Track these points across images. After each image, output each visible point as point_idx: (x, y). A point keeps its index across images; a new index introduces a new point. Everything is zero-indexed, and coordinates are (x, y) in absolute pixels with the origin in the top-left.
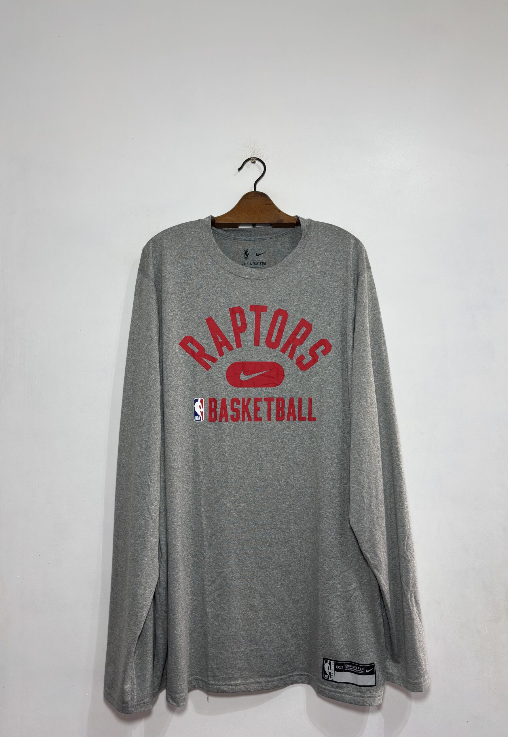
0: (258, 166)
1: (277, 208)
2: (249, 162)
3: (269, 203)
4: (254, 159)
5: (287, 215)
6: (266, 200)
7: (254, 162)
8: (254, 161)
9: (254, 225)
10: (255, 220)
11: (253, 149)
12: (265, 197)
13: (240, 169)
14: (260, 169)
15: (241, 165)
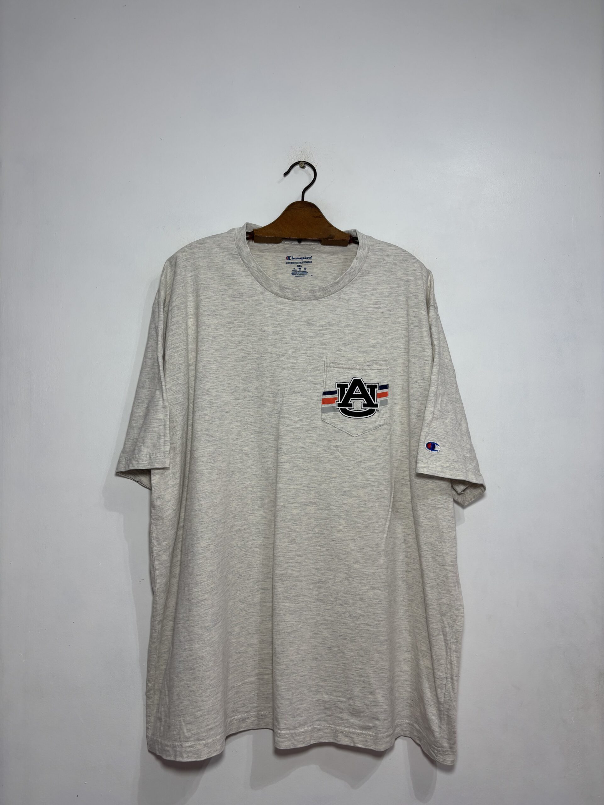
0: (308, 172)
1: (328, 223)
2: (298, 167)
3: (319, 215)
4: (303, 163)
5: (339, 231)
6: (315, 212)
7: (303, 167)
9: (300, 241)
10: (301, 235)
11: (303, 152)
12: (314, 208)
13: (286, 174)
14: (310, 175)
15: (287, 170)
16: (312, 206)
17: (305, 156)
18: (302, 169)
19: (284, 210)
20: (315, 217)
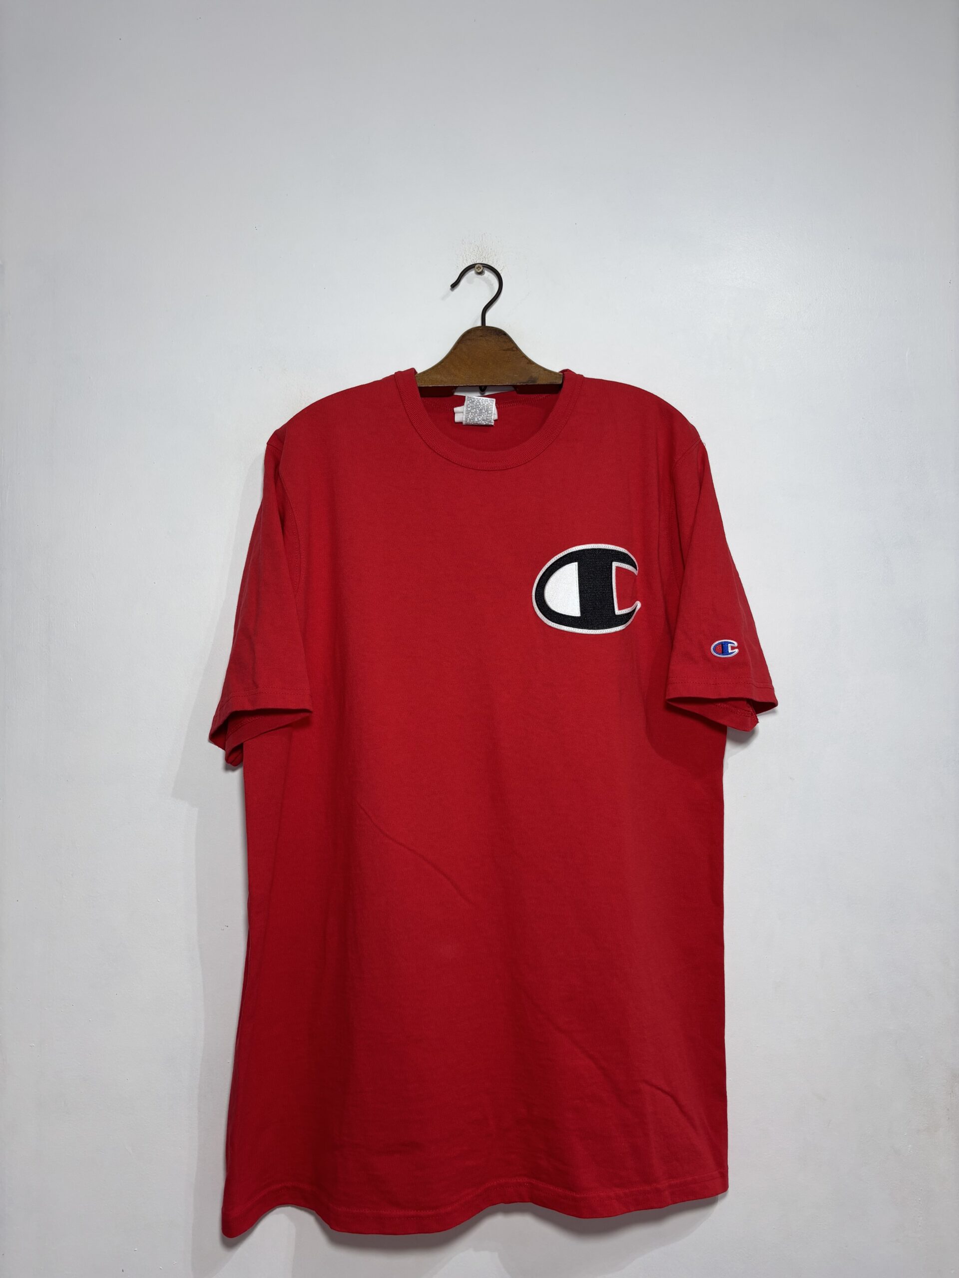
0: (487, 281)
1: (525, 357)
2: (472, 273)
3: (510, 347)
4: (481, 266)
5: (545, 370)
6: (505, 342)
7: (481, 273)
8: (480, 270)
9: (483, 389)
10: (484, 380)
11: (480, 249)
12: (503, 336)
13: (454, 286)
14: (491, 285)
15: (457, 278)
16: (499, 334)
17: (484, 255)
18: (480, 276)
19: (455, 342)
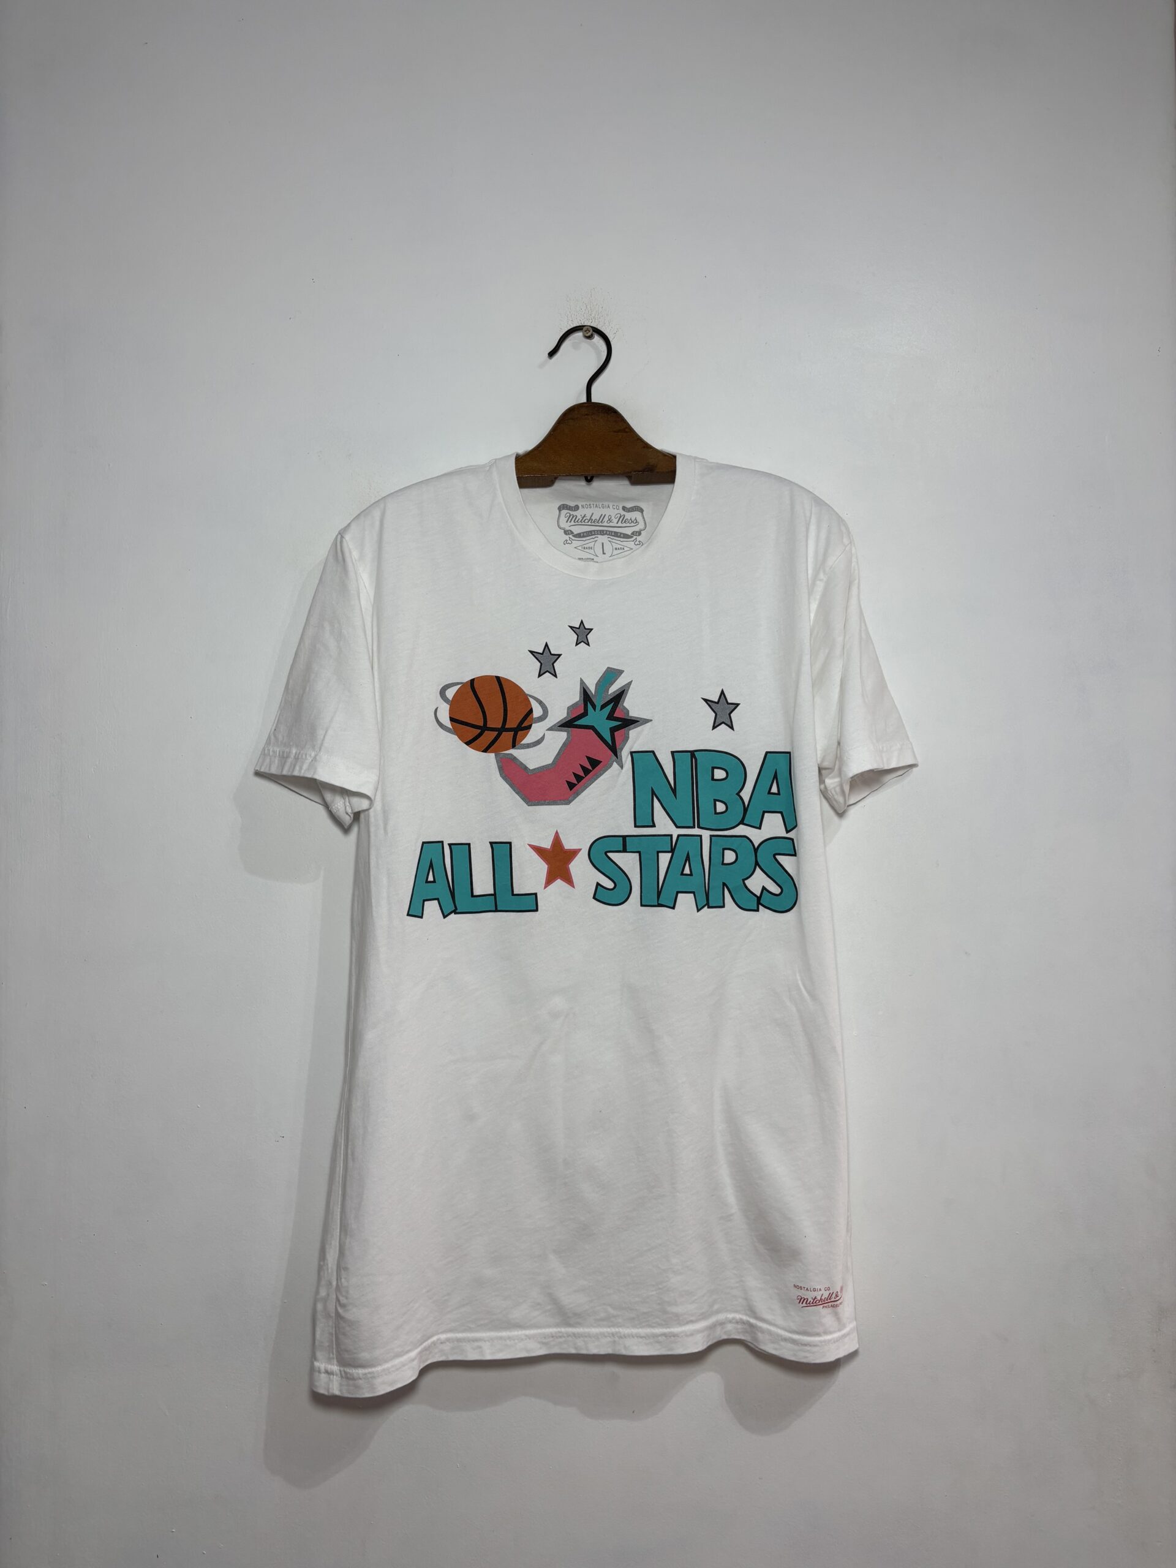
0: (593, 347)
1: (639, 439)
2: (575, 337)
3: (622, 427)
4: (586, 329)
6: (617, 422)
7: (586, 338)
8: (585, 334)
9: (589, 480)
10: (591, 468)
11: (587, 308)
12: (614, 415)
13: (552, 353)
14: (598, 352)
15: (556, 344)
16: (608, 411)
17: (592, 316)
18: (588, 341)
19: (555, 422)
20: (615, 432)
